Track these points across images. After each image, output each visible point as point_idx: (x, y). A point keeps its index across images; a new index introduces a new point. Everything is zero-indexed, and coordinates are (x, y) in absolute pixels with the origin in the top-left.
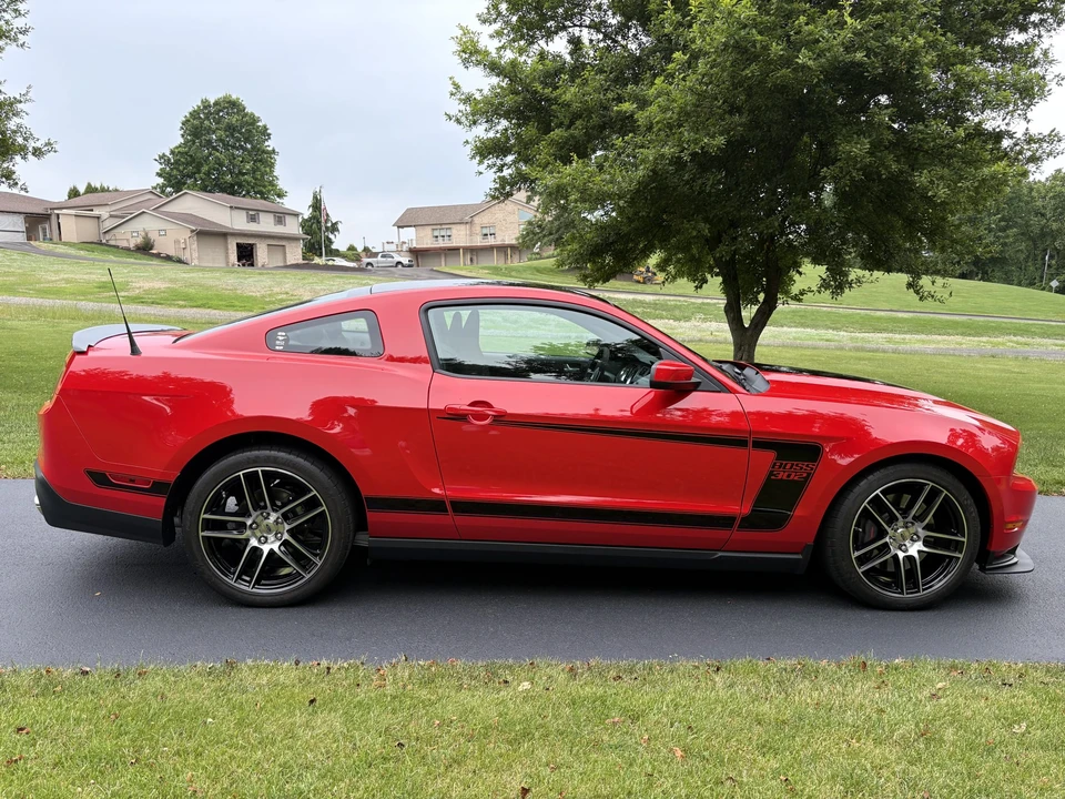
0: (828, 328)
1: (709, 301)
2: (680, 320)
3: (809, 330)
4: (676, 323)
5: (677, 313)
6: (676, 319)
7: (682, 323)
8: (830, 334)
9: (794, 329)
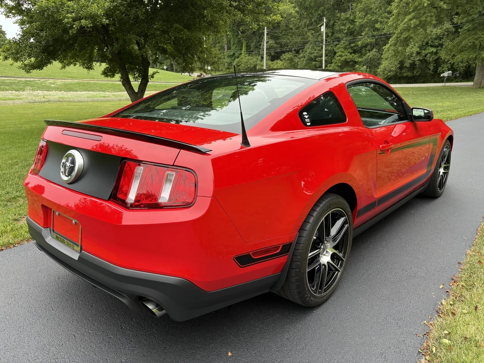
0: (99, 91)
1: (28, 79)
2: (19, 91)
3: (90, 92)
4: (17, 93)
5: (14, 86)
6: (16, 90)
7: (21, 93)
8: (102, 94)
9: (83, 92)
